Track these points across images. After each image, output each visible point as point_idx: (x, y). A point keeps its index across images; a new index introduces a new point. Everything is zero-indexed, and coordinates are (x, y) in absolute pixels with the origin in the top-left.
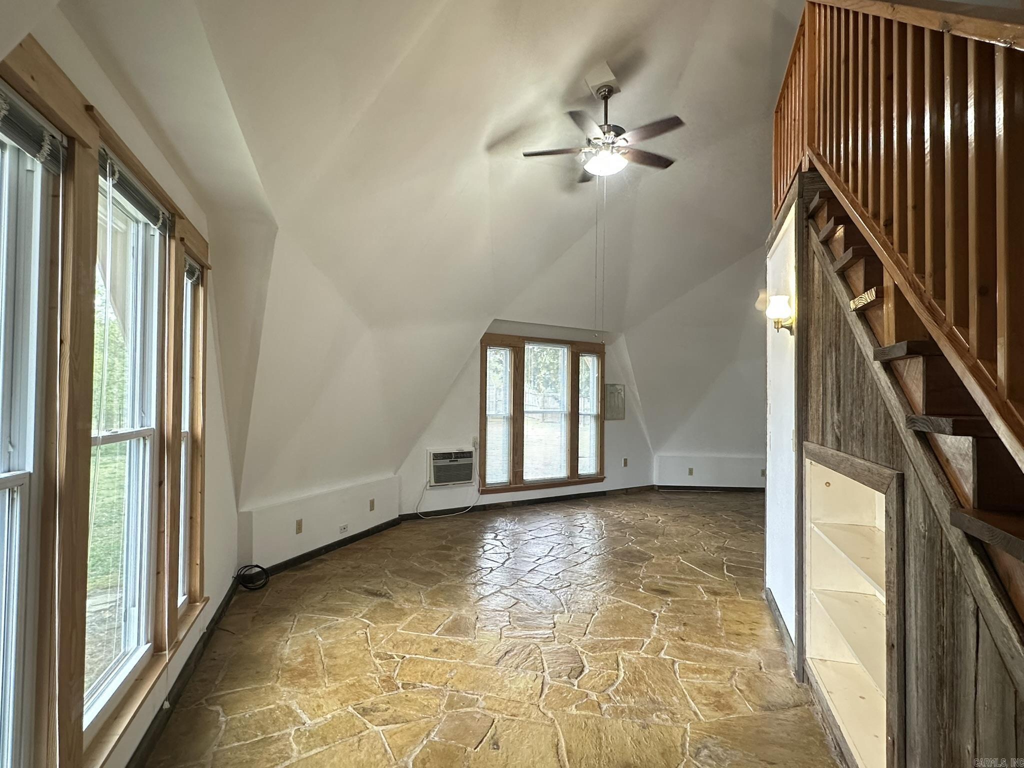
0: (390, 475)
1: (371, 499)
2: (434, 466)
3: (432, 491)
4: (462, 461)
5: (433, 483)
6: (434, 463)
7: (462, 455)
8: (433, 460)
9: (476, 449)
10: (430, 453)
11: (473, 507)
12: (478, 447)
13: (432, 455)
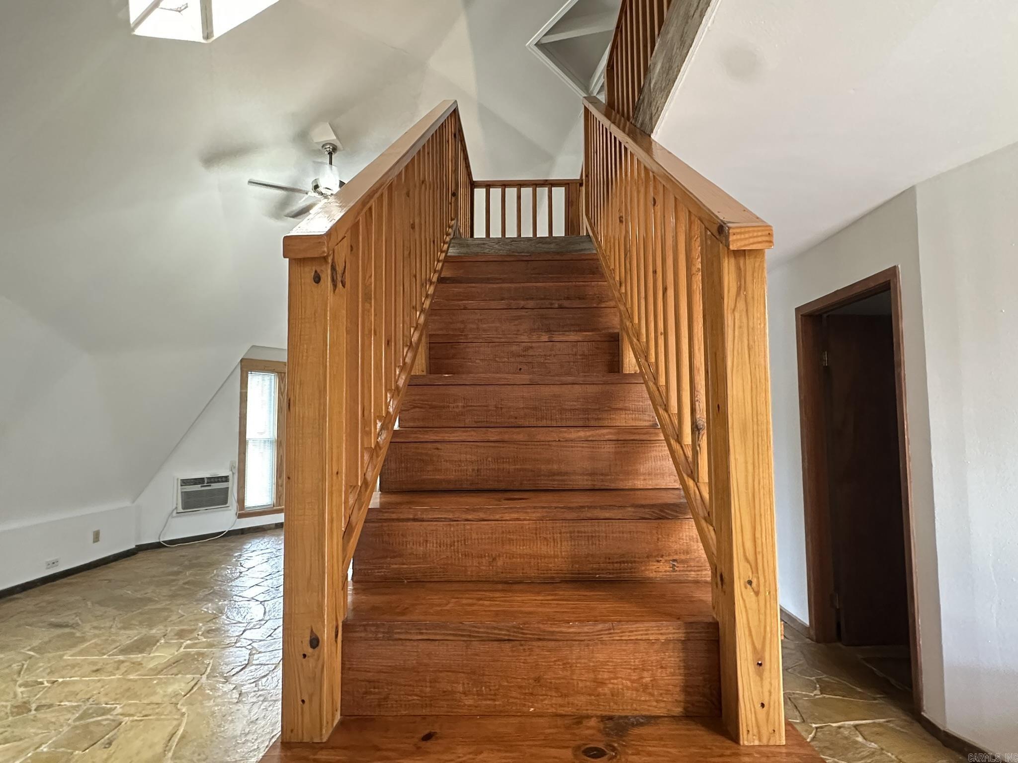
0: (127, 503)
1: (96, 529)
2: (182, 492)
3: (179, 518)
4: (215, 486)
5: (180, 509)
6: (181, 489)
7: (216, 480)
8: (181, 486)
9: (233, 474)
10: (178, 479)
11: (229, 531)
12: (236, 471)
13: (179, 481)
